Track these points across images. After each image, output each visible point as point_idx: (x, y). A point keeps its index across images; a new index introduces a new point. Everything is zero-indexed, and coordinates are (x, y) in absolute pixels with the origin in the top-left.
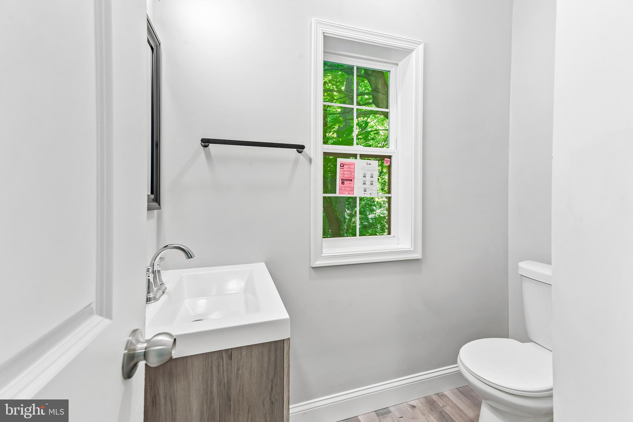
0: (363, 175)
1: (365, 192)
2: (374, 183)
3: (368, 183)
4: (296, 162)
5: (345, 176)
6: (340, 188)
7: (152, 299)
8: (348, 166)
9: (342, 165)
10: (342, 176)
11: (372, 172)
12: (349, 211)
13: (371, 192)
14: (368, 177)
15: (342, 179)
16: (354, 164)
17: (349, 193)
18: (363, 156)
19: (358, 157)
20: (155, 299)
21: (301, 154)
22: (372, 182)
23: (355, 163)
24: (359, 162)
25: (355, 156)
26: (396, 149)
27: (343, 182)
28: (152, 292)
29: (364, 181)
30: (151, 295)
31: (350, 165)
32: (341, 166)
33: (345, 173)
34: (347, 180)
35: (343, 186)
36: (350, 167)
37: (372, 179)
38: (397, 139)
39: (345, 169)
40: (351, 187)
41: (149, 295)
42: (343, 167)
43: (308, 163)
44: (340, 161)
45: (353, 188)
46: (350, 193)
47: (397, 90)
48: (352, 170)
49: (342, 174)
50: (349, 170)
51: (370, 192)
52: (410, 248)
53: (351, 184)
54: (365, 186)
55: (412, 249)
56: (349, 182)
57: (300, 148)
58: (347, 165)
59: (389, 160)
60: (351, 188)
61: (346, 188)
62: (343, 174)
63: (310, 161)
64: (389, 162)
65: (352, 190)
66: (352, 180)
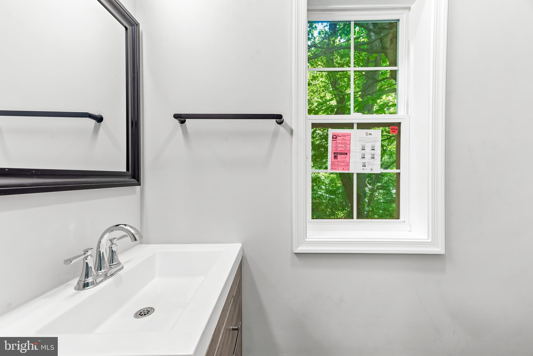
0: (361, 148)
1: (364, 168)
2: (375, 157)
3: (368, 156)
4: (275, 134)
5: (338, 149)
6: (332, 163)
7: (90, 284)
8: (342, 138)
9: (335, 137)
10: (335, 149)
11: (374, 143)
12: (371, 186)
13: (372, 167)
14: (368, 150)
15: (334, 153)
16: (349, 135)
17: (343, 169)
18: (361, 126)
19: (355, 126)
20: (94, 284)
21: (281, 125)
22: (373, 155)
23: (351, 133)
24: (355, 133)
25: (350, 126)
26: (407, 114)
27: (335, 157)
28: (91, 276)
29: (362, 154)
30: (90, 280)
31: (344, 136)
32: (333, 138)
33: (338, 145)
34: (341, 154)
35: (336, 160)
36: (345, 138)
37: (373, 152)
38: (408, 102)
39: (338, 141)
40: (346, 161)
41: (87, 279)
42: (336, 139)
43: (288, 135)
44: (331, 132)
45: (348, 163)
46: (345, 168)
47: (408, 41)
48: (346, 142)
49: (334, 147)
50: (343, 142)
51: (370, 167)
52: (427, 238)
53: (346, 159)
54: (363, 160)
55: (430, 240)
56: (343, 156)
57: (278, 118)
58: (340, 136)
59: (397, 128)
60: (346, 163)
61: (339, 163)
62: (336, 147)
63: (291, 132)
64: (397, 131)
65: (348, 165)
66: (347, 154)
